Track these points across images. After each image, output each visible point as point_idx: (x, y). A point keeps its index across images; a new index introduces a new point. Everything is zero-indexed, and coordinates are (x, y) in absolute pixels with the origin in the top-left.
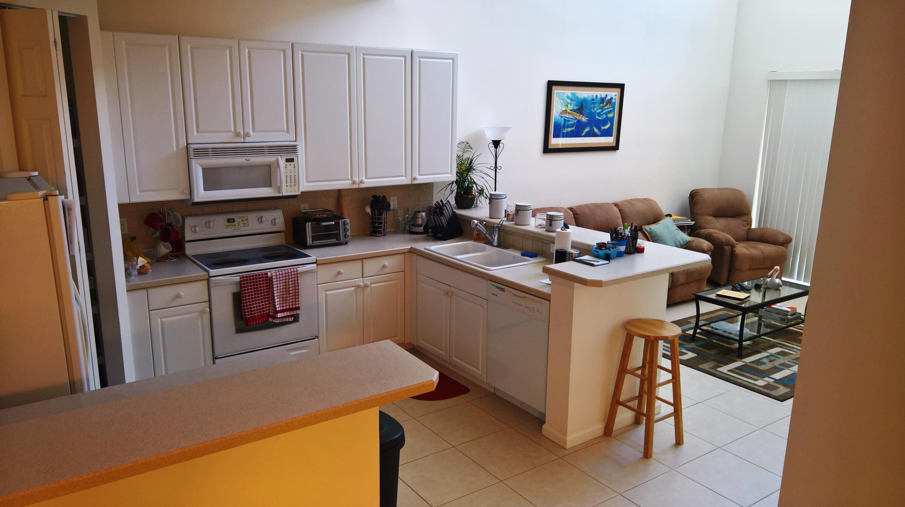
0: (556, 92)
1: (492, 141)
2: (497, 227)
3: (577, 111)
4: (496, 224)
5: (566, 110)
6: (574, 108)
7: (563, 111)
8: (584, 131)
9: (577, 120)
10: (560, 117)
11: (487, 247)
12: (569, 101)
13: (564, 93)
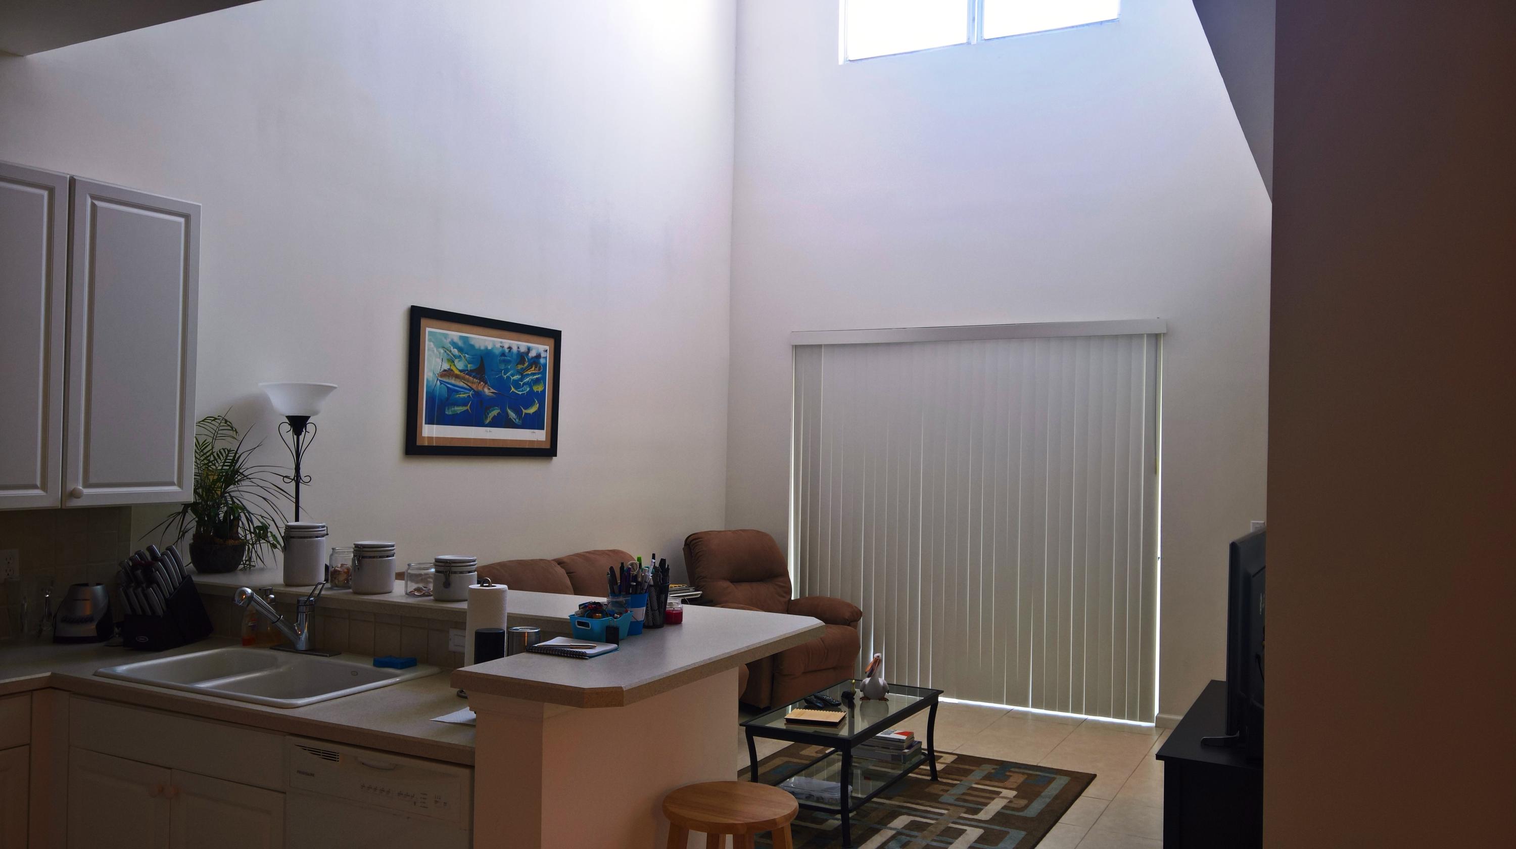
0: (429, 332)
1: (288, 417)
2: (308, 603)
3: (474, 374)
4: (303, 595)
5: (450, 370)
6: (467, 366)
7: (445, 371)
8: (488, 414)
9: (474, 391)
10: (438, 381)
11: (281, 655)
12: (455, 351)
13: (446, 336)
